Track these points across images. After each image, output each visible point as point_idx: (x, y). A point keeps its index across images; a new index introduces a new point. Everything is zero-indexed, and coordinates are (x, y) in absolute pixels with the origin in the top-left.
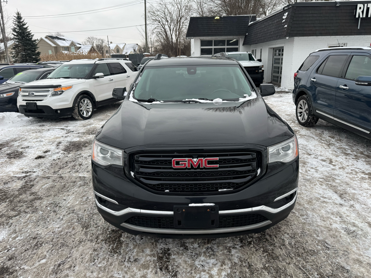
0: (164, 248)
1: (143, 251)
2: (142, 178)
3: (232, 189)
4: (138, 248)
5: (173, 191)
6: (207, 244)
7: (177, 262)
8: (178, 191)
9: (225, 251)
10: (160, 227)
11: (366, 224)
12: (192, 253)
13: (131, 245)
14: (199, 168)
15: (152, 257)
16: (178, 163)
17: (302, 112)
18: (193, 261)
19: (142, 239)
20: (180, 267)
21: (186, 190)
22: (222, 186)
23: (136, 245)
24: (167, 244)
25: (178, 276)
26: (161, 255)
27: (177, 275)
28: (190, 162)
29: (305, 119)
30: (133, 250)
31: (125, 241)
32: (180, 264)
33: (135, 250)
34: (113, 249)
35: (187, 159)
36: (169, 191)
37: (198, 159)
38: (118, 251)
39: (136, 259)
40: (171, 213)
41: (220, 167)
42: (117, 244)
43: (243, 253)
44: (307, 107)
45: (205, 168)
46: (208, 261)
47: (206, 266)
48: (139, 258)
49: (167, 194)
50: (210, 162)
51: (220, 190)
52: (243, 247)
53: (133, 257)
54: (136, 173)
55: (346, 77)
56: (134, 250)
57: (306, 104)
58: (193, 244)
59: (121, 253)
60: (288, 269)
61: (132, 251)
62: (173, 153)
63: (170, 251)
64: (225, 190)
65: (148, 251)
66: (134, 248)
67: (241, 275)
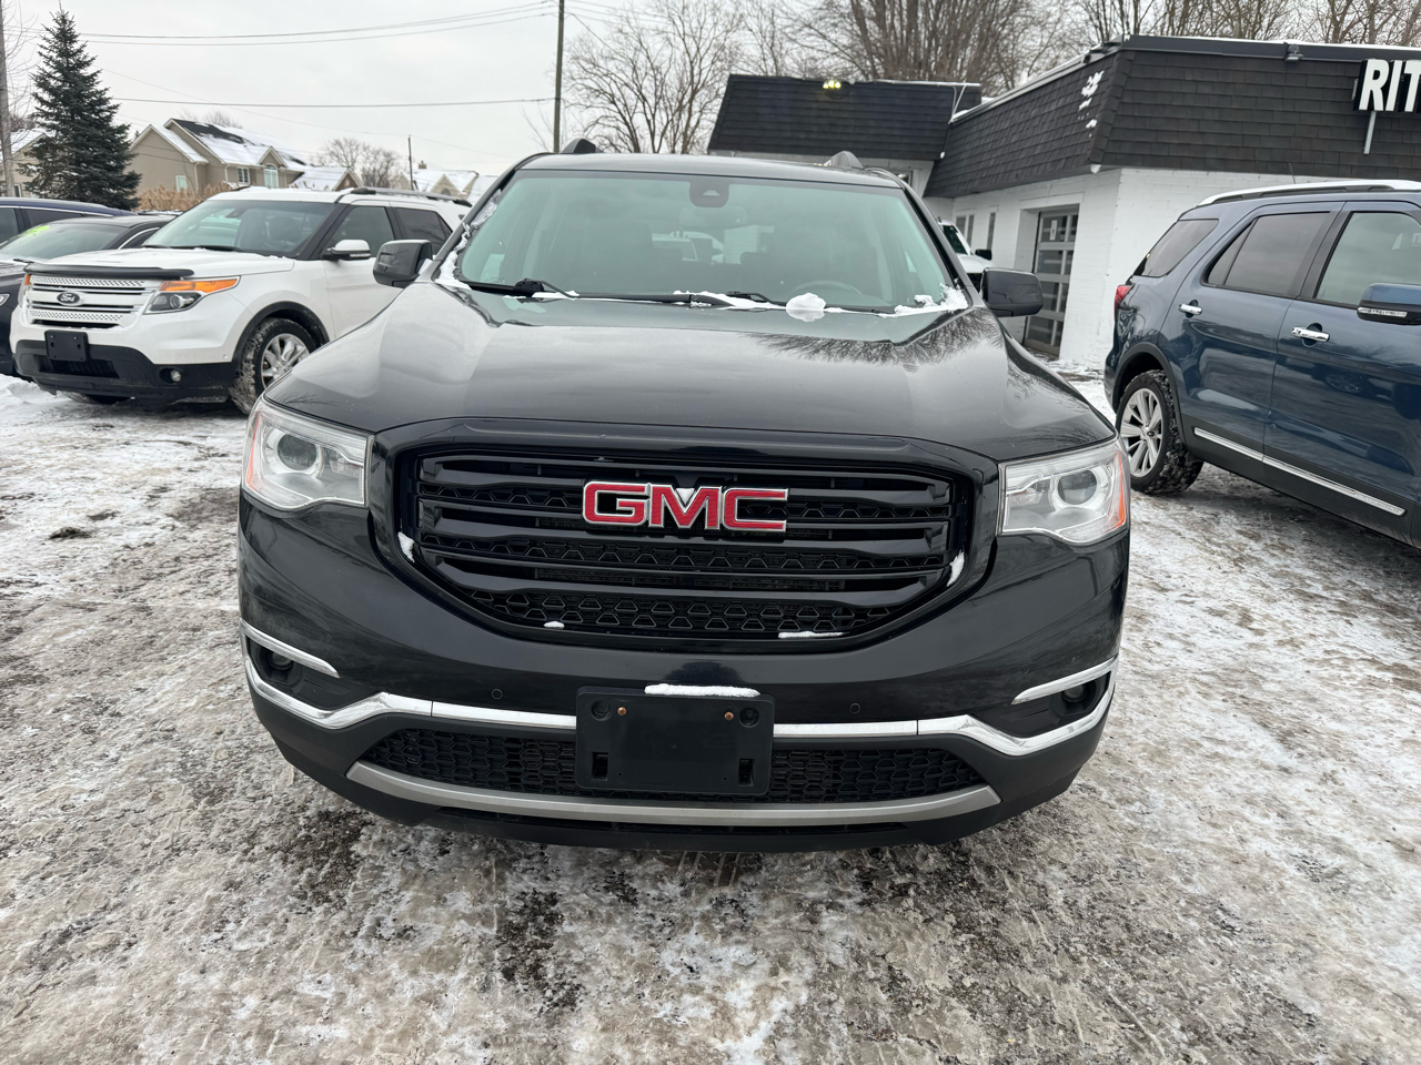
0: (535, 893)
1: (441, 900)
2: (450, 561)
3: (839, 634)
4: (422, 885)
5: (579, 628)
6: (720, 885)
7: (581, 949)
8: (605, 629)
9: (795, 918)
10: (514, 785)
11: (1389, 847)
12: (652, 916)
13: (394, 872)
14: (698, 528)
15: (478, 924)
16: (607, 503)
17: (1138, 438)
18: (653, 950)
19: (444, 852)
20: (593, 968)
21: (640, 626)
22: (797, 616)
23: (416, 876)
24: (548, 879)
25: (580, 1005)
26: (515, 919)
27: (574, 1000)
28: (664, 499)
29: (1148, 466)
30: (397, 893)
31: (370, 856)
32: (593, 957)
33: (408, 895)
34: (313, 887)
35: (649, 487)
36: (561, 625)
37: (696, 490)
38: (331, 894)
39: (405, 931)
40: (567, 721)
41: (790, 535)
42: (331, 867)
43: (870, 927)
44: (1161, 418)
45: (724, 533)
46: (718, 952)
47: (707, 973)
48: (420, 925)
49: (553, 638)
50: (748, 509)
51: (783, 635)
52: (869, 905)
53: (394, 920)
54: (425, 540)
55: (1318, 297)
56: (403, 893)
57: (1158, 406)
58: (659, 884)
59: (345, 904)
60: (1058, 999)
61: (395, 897)
62: (591, 459)
63: (558, 905)
64: (807, 634)
65: (462, 901)
66: (403, 887)
67: (852, 1013)
